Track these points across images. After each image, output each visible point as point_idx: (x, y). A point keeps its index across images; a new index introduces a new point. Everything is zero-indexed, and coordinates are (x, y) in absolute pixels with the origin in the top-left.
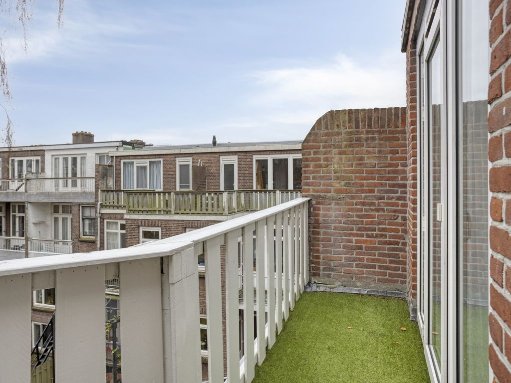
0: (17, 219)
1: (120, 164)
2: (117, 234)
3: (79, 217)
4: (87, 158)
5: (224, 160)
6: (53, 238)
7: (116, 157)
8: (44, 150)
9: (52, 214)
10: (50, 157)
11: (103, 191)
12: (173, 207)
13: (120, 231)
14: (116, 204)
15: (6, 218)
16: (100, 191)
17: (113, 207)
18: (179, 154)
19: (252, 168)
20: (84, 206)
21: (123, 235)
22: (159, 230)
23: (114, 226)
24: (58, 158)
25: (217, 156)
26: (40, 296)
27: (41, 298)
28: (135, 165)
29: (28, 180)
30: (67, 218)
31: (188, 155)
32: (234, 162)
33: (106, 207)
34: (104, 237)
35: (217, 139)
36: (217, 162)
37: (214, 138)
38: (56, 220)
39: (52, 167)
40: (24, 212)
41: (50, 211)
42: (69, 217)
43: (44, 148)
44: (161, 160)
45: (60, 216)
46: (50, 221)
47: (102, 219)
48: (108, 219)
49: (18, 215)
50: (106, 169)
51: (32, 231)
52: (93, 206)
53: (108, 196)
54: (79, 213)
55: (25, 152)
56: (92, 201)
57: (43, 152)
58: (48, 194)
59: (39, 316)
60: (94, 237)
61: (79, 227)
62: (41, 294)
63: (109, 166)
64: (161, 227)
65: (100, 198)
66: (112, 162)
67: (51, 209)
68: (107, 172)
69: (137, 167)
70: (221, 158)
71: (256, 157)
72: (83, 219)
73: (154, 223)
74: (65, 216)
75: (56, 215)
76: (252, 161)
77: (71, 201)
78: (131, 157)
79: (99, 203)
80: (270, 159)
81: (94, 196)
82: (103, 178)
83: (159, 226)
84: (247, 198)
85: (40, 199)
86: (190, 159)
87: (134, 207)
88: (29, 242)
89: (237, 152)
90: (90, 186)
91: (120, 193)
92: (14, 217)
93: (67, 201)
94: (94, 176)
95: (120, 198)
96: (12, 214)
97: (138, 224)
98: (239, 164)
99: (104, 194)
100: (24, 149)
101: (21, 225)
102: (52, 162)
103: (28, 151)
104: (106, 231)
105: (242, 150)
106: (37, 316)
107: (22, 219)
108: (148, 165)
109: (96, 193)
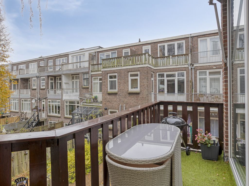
0: (59, 83)
1: (99, 55)
2: (97, 83)
3: (82, 78)
4: (85, 55)
5: (144, 48)
6: (72, 88)
7: (97, 52)
8: (68, 54)
9: (71, 80)
10: (71, 56)
11: (92, 65)
12: (122, 63)
13: (99, 82)
14: (97, 70)
15: (55, 83)
16: (91, 65)
17: (96, 71)
18: (124, 47)
19: (157, 50)
20: (84, 73)
21: (100, 83)
22: (116, 74)
23: (97, 80)
24: (74, 57)
25: (141, 46)
26: (67, 113)
27: (68, 113)
28: (105, 55)
29: (62, 65)
30: (77, 81)
31: (128, 47)
32: (149, 48)
33: (93, 71)
34: (92, 84)
35: (141, 40)
36: (141, 49)
37: (140, 39)
38: (73, 82)
39: (72, 61)
40: (61, 80)
41: (71, 79)
42: (78, 80)
43: (69, 53)
44: (116, 51)
45: (75, 81)
46: (71, 83)
47: (91, 77)
48: (94, 77)
49: (59, 81)
50: (93, 57)
51: (64, 86)
52: (88, 73)
53: (94, 67)
54: (82, 77)
55: (61, 56)
56: (87, 71)
57: (68, 55)
58: (70, 70)
59: (67, 120)
60: (88, 86)
61: (82, 82)
62: (68, 112)
63: (94, 56)
64: (117, 73)
65: (91, 68)
66: (95, 54)
67: (71, 78)
68: (93, 58)
69: (106, 55)
70: (143, 47)
71: (159, 45)
72: (84, 79)
73: (114, 72)
74: (76, 80)
75: (73, 80)
76: (157, 47)
77: (79, 72)
78: (103, 51)
79: (90, 70)
80: (166, 45)
81: (88, 69)
82: (92, 60)
83: (116, 73)
84: (156, 61)
85: (67, 72)
86: (129, 49)
87: (105, 66)
88: (63, 90)
89: (150, 43)
90: (86, 65)
91: (99, 65)
92: (57, 82)
93: (77, 72)
94: (88, 60)
95: (99, 67)
96: (56, 81)
97: (107, 73)
98: (151, 49)
99: (92, 66)
100: (61, 55)
101: (60, 86)
102: (71, 59)
103: (62, 55)
104: (93, 82)
105: (153, 42)
106: (66, 120)
107: (60, 83)
108: (110, 54)
109: (89, 66)
